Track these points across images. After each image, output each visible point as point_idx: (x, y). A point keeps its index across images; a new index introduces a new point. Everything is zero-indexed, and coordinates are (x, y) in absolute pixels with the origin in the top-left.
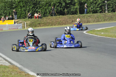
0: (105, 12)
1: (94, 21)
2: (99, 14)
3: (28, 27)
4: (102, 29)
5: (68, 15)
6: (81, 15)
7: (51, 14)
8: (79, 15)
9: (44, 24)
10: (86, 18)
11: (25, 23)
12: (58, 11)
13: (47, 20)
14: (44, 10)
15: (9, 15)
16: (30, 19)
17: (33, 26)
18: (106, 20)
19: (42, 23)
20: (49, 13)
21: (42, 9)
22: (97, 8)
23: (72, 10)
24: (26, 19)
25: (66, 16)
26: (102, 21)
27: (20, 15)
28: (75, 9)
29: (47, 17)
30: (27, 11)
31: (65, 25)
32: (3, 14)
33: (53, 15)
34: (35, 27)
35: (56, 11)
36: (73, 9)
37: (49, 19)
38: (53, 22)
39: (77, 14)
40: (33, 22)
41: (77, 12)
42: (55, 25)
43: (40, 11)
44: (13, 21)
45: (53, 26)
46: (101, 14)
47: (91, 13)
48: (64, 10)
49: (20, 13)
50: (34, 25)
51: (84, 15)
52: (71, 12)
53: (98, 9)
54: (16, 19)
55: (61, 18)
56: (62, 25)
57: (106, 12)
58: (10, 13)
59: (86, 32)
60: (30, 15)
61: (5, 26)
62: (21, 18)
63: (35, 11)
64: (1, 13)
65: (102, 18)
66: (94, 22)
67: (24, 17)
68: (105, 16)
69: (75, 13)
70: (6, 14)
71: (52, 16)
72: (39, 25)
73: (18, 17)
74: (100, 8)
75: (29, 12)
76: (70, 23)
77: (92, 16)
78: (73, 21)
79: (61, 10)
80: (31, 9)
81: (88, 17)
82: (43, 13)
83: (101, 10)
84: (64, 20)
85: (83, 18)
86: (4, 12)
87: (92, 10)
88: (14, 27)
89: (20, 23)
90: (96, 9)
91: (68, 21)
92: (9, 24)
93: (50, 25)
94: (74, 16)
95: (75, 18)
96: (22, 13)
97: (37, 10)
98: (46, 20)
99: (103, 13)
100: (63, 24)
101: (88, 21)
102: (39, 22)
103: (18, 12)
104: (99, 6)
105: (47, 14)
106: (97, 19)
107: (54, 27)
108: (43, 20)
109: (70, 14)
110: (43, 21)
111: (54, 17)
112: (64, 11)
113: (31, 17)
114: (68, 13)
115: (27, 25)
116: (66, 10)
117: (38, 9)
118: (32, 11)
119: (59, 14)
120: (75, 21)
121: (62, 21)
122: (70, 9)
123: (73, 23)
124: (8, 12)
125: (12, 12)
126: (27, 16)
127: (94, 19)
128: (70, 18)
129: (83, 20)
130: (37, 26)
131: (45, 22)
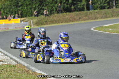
0: (112, 8)
2: (106, 10)
4: (110, 26)
5: (75, 12)
6: (88, 12)
7: (58, 11)
8: (86, 11)
9: (50, 22)
11: (31, 22)
12: (64, 8)
13: (54, 17)
14: (51, 7)
15: (15, 14)
16: (36, 17)
17: (39, 24)
18: (115, 16)
19: (49, 21)
20: (56, 11)
21: (48, 7)
22: (105, 3)
23: (79, 7)
24: (32, 17)
25: (73, 13)
26: (110, 17)
27: (26, 13)
28: (82, 6)
29: (54, 14)
30: (33, 9)
33: (60, 12)
35: (63, 8)
36: (80, 5)
37: (56, 16)
38: (60, 19)
39: (84, 11)
40: (39, 20)
41: (85, 9)
42: (62, 23)
43: (47, 9)
44: (19, 19)
46: (109, 10)
47: (99, 9)
48: (71, 7)
49: (26, 11)
50: (41, 23)
52: (78, 9)
53: (106, 5)
55: (68, 15)
56: (69, 22)
57: (114, 7)
59: (94, 29)
60: (36, 13)
61: (11, 25)
62: (27, 16)
63: (41, 9)
64: (7, 12)
65: (110, 14)
66: (102, 18)
67: (30, 15)
68: (113, 12)
69: (82, 9)
70: (12, 13)
74: (108, 4)
75: (35, 10)
76: (77, 20)
77: (99, 12)
78: (80, 18)
79: (67, 7)
80: (37, 7)
81: (96, 14)
82: (50, 11)
83: (109, 6)
84: (71, 17)
85: (91, 14)
86: (10, 11)
87: (100, 6)
88: (20, 26)
89: (26, 21)
90: (103, 5)
91: (75, 18)
92: (15, 23)
93: (57, 22)
94: (80, 13)
95: (82, 14)
97: (43, 7)
98: (52, 18)
99: (110, 8)
100: (70, 21)
101: (96, 18)
102: (45, 20)
103: (24, 10)
104: (107, 2)
105: (54, 11)
106: (105, 15)
107: (61, 24)
109: (77, 11)
110: (50, 19)
111: (61, 14)
113: (37, 15)
114: (75, 10)
115: (34, 23)
116: (73, 7)
117: (45, 7)
118: (39, 8)
119: (66, 11)
120: (82, 18)
121: (69, 19)
122: (77, 6)
123: (80, 20)
124: (14, 11)
125: (18, 10)
126: (33, 14)
127: (102, 15)
128: (77, 15)
129: (91, 16)
130: (44, 24)
131: (52, 20)
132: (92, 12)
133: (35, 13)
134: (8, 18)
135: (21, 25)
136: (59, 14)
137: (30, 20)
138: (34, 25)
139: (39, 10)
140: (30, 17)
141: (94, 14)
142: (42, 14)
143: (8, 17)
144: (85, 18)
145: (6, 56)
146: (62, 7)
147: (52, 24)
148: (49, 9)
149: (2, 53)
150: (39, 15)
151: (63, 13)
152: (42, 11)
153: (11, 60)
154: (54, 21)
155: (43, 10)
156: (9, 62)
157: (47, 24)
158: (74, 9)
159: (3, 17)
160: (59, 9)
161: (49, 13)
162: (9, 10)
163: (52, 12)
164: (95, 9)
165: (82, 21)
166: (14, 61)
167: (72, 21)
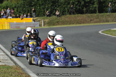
1: (113, 20)
3: (47, 25)
5: (87, 14)
6: (100, 14)
7: (70, 12)
8: (98, 14)
9: (62, 23)
10: (104, 17)
12: (76, 10)
13: (66, 18)
14: (63, 8)
15: (28, 13)
16: (48, 17)
17: (51, 24)
19: (60, 22)
20: (68, 12)
21: (60, 8)
23: (91, 9)
24: (44, 17)
25: (85, 14)
27: (39, 13)
28: (94, 8)
29: (66, 15)
30: (45, 9)
31: (83, 23)
32: (22, 11)
34: (54, 25)
35: (75, 10)
36: (92, 8)
37: (67, 17)
38: (71, 20)
39: (95, 13)
40: (51, 20)
41: (96, 11)
42: (73, 24)
43: (59, 9)
44: (32, 19)
45: (71, 24)
48: (83, 8)
49: (39, 11)
51: (102, 14)
52: (90, 11)
54: (35, 16)
55: (79, 17)
56: (80, 24)
58: (28, 11)
60: (49, 13)
61: (22, 24)
62: (40, 16)
63: (53, 10)
64: (20, 10)
67: (43, 15)
69: (94, 12)
70: (25, 12)
71: (70, 14)
72: (57, 23)
73: (37, 15)
75: (47, 10)
76: (88, 22)
77: (111, 15)
78: (91, 20)
79: (79, 9)
80: (50, 7)
81: (107, 17)
82: (62, 11)
84: (82, 19)
85: (102, 17)
89: (38, 21)
90: (115, 8)
91: (86, 20)
93: (69, 23)
94: (92, 15)
95: (94, 16)
96: (41, 11)
97: (56, 8)
98: (64, 19)
100: (82, 22)
101: (107, 21)
102: (57, 21)
103: (37, 10)
105: (66, 12)
108: (62, 18)
109: (89, 13)
110: (61, 20)
111: (72, 16)
112: (83, 10)
114: (87, 12)
115: (45, 23)
116: (85, 9)
117: (57, 8)
118: (51, 9)
119: (77, 13)
120: (93, 20)
121: (80, 20)
122: (89, 8)
123: (92, 22)
124: (27, 10)
125: (31, 9)
126: (46, 14)
127: (113, 18)
128: (89, 17)
129: (102, 19)
130: (56, 24)
131: (63, 21)
132: (104, 15)
133: (47, 13)
134: (21, 17)
135: (31, 24)
136: (70, 15)
137: (43, 19)
138: (45, 25)
139: (52, 11)
140: (42, 16)
141: (105, 17)
142: (55, 14)
143: (21, 15)
144: (96, 20)
145: (6, 56)
146: (74, 8)
147: (63, 25)
148: (61, 10)
149: (4, 52)
150: (52, 15)
151: (75, 14)
152: (54, 11)
153: (10, 61)
154: (65, 22)
155: (56, 10)
156: (7, 62)
157: (59, 24)
158: (85, 11)
159: (16, 15)
160: (71, 10)
161: (61, 13)
162: (23, 9)
163: (64, 13)
164: (106, 12)
165: (92, 23)
166: (12, 62)
167: (84, 23)
